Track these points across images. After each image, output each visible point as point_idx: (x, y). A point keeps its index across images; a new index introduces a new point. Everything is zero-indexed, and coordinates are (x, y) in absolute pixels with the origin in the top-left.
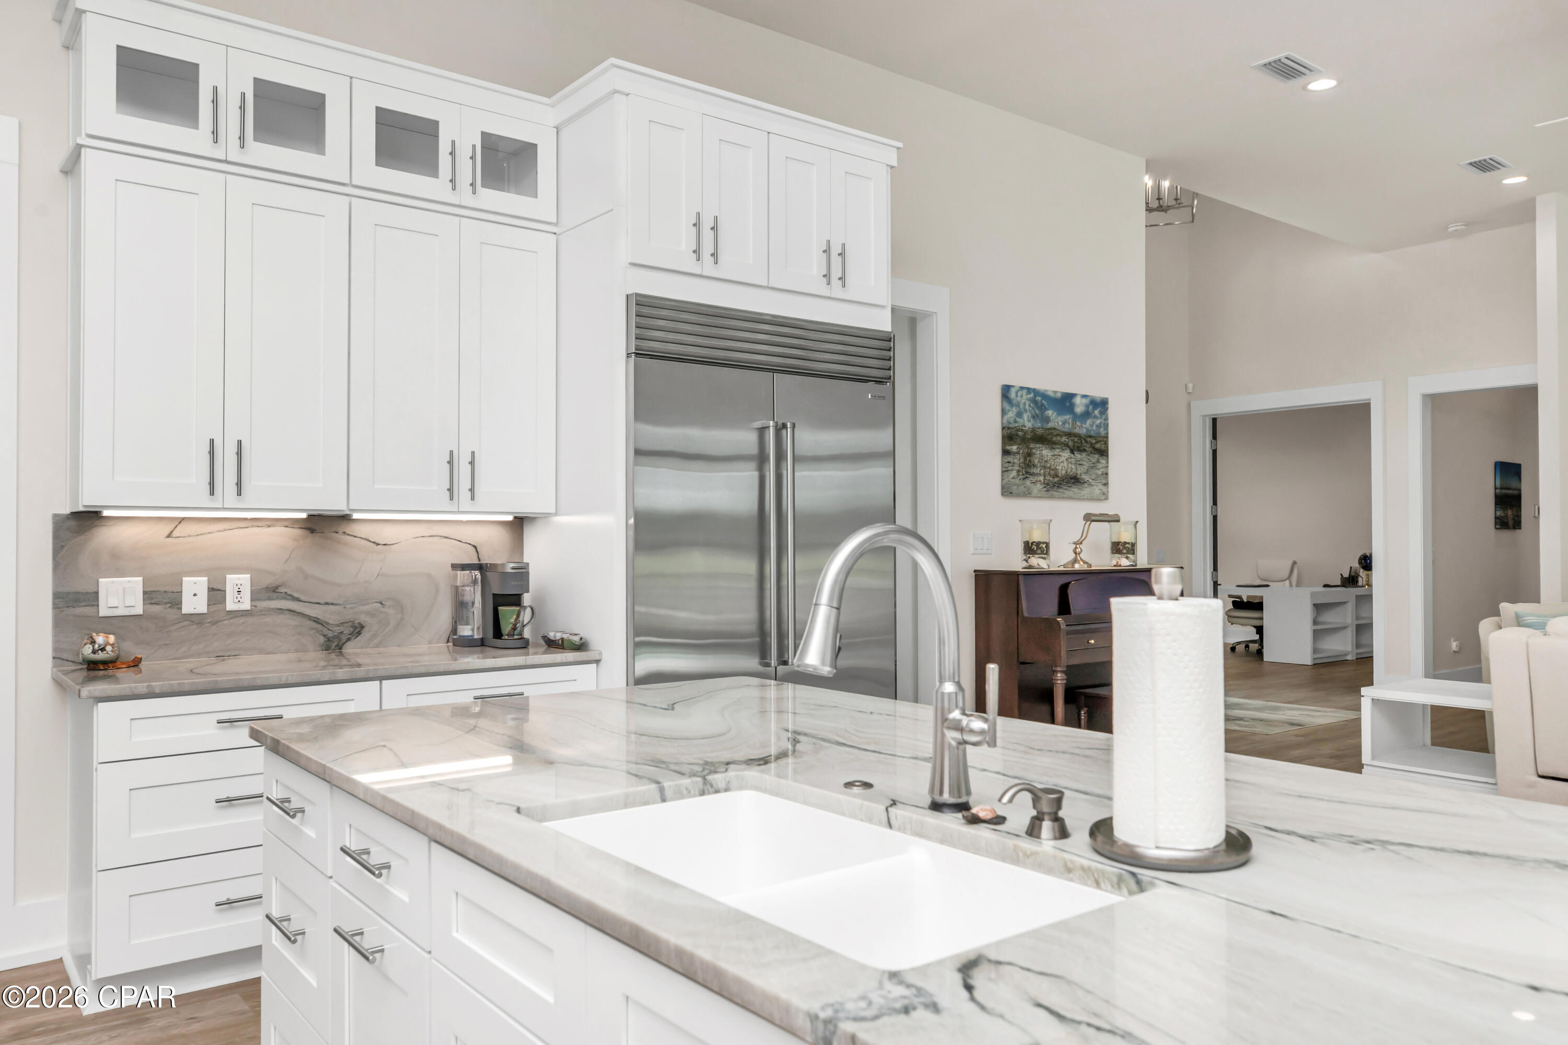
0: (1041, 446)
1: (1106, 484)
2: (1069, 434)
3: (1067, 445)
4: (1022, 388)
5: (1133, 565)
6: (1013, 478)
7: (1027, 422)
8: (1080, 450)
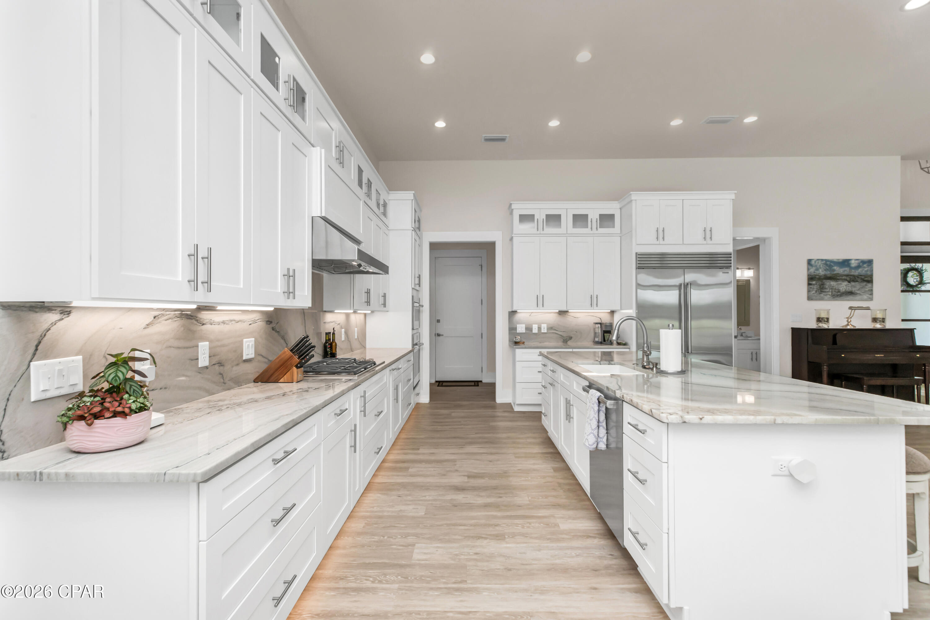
0: (830, 281)
1: (872, 294)
2: (847, 276)
3: (846, 280)
4: (818, 260)
5: (883, 327)
6: (813, 294)
7: (821, 272)
8: (854, 281)
